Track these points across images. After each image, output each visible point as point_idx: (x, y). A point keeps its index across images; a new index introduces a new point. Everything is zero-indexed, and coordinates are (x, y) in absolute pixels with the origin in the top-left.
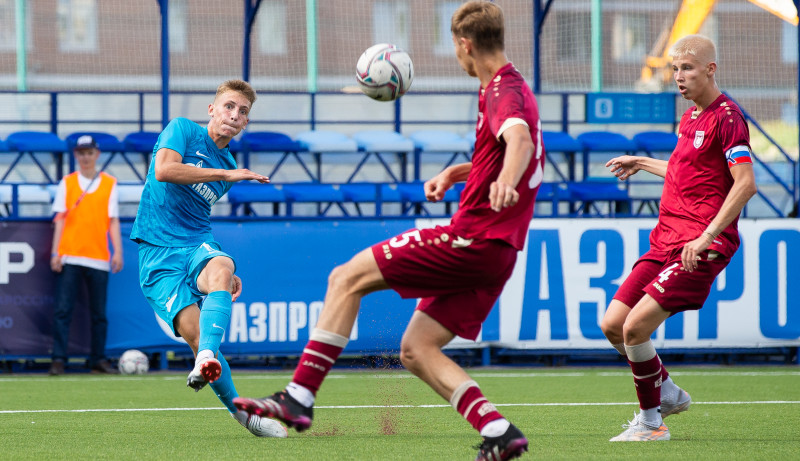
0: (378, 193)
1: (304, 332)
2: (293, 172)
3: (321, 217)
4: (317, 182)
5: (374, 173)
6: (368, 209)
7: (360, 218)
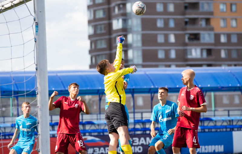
0: (226, 127)
1: (214, 151)
2: (212, 124)
3: (216, 131)
4: (215, 126)
5: (225, 124)
6: (224, 130)
7: (223, 131)
